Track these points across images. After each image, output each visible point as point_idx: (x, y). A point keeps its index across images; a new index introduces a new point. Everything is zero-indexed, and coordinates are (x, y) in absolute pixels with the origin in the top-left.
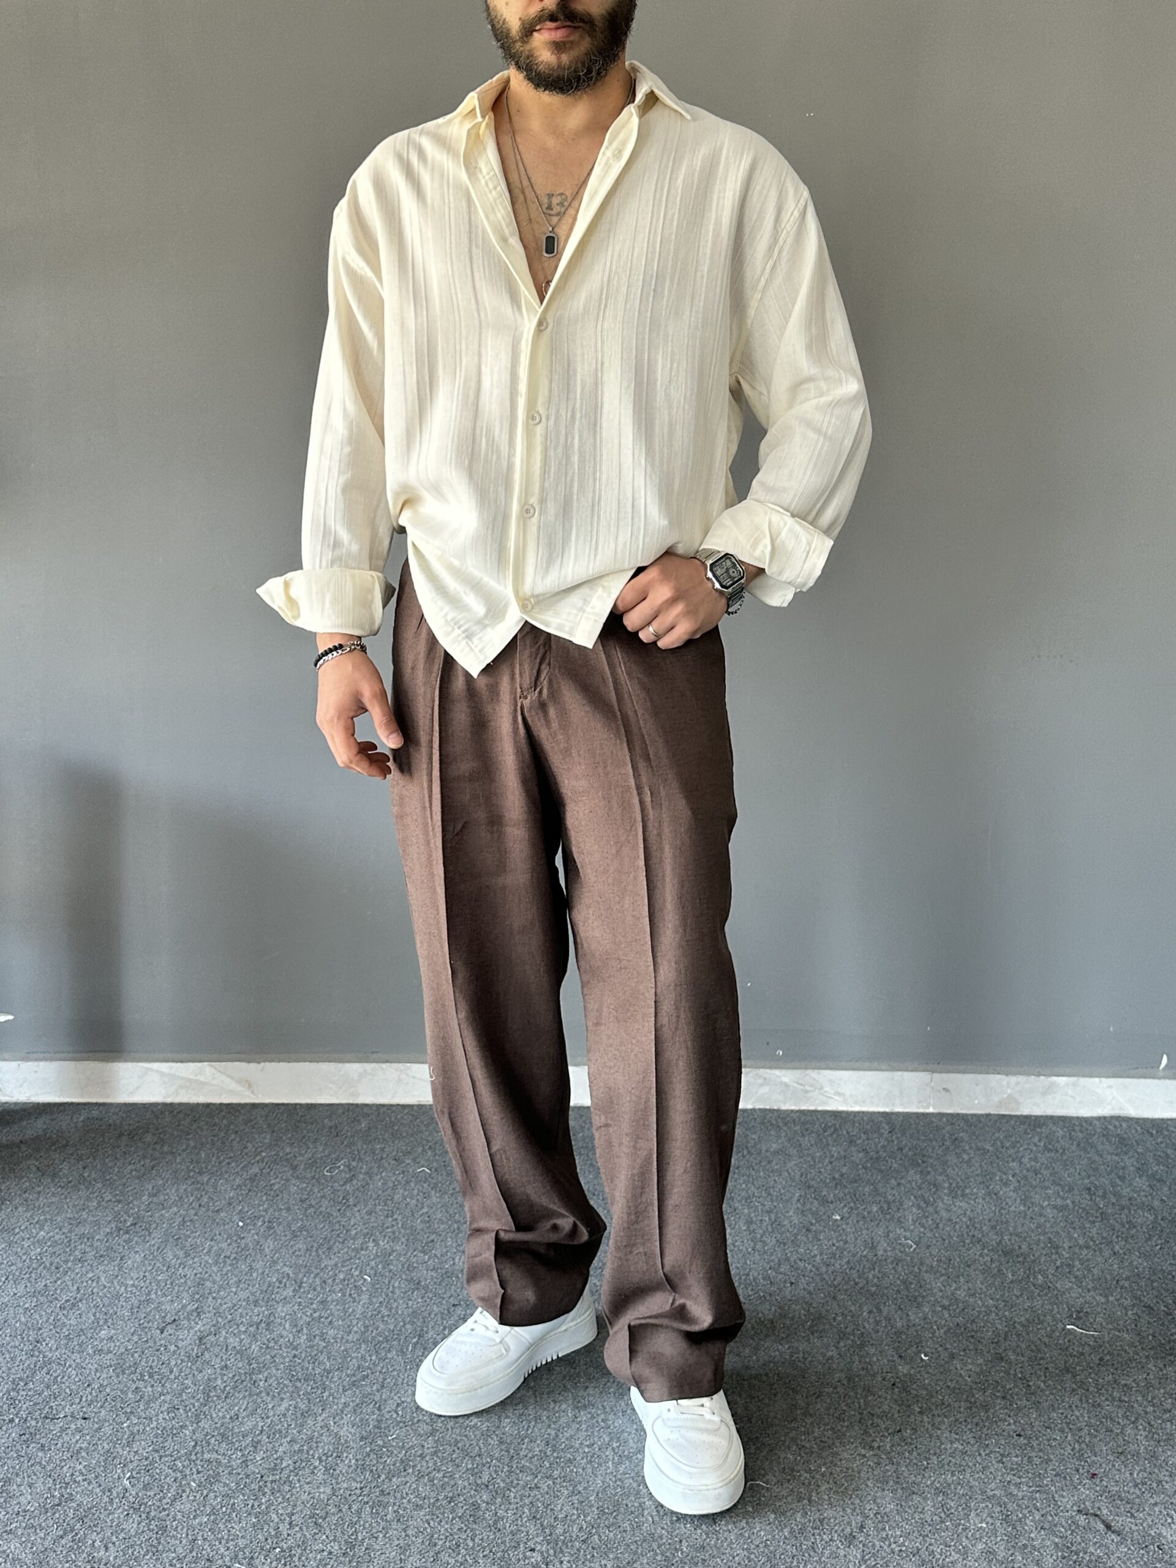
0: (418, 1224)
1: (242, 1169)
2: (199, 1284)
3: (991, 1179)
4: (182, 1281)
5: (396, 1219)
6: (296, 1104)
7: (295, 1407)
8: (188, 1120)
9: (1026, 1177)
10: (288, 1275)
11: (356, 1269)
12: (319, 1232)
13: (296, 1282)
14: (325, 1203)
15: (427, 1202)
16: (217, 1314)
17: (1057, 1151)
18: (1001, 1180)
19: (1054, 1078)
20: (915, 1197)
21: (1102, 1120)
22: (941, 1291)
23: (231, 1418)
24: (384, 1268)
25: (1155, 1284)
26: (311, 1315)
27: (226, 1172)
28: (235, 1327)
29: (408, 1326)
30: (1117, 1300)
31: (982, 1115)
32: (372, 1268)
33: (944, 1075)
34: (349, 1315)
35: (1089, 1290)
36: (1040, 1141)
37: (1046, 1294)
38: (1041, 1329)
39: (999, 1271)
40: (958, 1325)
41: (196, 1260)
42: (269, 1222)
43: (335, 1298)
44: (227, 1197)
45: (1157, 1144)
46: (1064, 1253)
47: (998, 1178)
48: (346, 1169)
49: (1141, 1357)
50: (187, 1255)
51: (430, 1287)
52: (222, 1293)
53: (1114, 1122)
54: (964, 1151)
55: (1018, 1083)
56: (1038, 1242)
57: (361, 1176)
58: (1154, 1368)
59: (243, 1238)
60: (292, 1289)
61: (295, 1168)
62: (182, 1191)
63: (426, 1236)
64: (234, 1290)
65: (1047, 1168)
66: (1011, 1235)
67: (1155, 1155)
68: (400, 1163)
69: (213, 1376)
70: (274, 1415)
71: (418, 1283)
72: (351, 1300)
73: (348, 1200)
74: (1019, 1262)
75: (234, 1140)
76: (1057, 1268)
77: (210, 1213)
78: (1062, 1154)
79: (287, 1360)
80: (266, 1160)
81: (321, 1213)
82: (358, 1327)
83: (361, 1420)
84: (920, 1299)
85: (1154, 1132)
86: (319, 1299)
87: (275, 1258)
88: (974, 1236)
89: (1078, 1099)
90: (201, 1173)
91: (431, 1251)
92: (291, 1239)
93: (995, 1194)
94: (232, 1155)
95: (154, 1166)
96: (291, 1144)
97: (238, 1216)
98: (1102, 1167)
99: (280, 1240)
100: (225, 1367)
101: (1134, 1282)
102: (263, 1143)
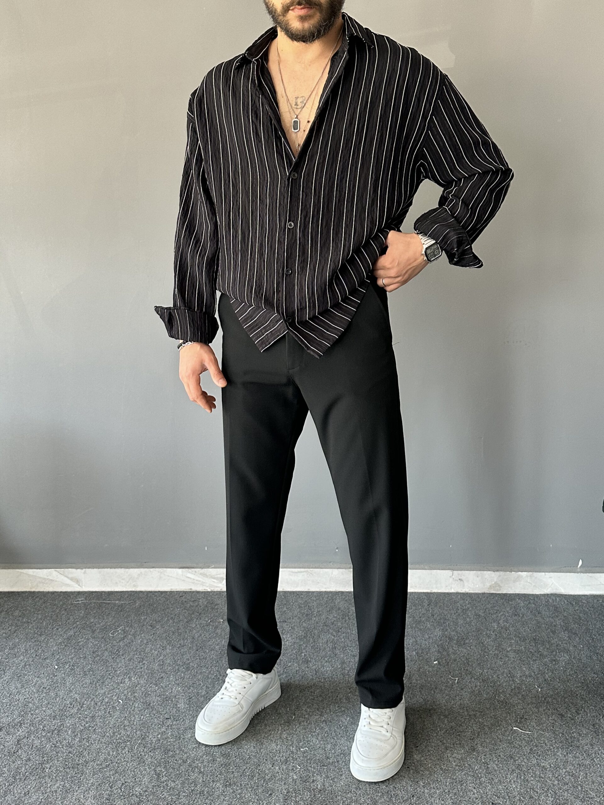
0: (156, 667)
1: (64, 633)
2: (25, 705)
3: (481, 634)
4: (16, 703)
5: (144, 664)
6: (103, 592)
7: (63, 786)
8: (41, 602)
9: (500, 633)
10: (77, 699)
11: (115, 696)
12: (99, 672)
13: (80, 704)
14: (106, 654)
15: (165, 653)
16: (32, 724)
17: (519, 616)
18: (486, 634)
19: (520, 573)
20: (437, 645)
21: (546, 597)
22: (445, 706)
23: (25, 793)
24: (131, 695)
25: (566, 700)
26: (84, 725)
27: (55, 634)
29: (138, 732)
30: (544, 710)
31: (480, 594)
32: (125, 695)
33: (459, 572)
34: (106, 725)
35: (528, 705)
36: (510, 610)
37: (505, 706)
38: (499, 730)
39: (479, 692)
40: (452, 727)
41: (27, 689)
42: (73, 666)
43: (100, 714)
44: (52, 650)
45: (575, 610)
46: (517, 680)
47: (485, 633)
48: (122, 632)
49: (554, 748)
50: (23, 686)
51: (155, 707)
52: (37, 711)
53: (552, 597)
54: (468, 616)
55: (500, 576)
56: (503, 674)
57: (130, 636)
58: (561, 755)
59: (56, 676)
60: (77, 708)
61: (93, 632)
62: (28, 646)
63: (159, 674)
64: (44, 709)
65: (513, 626)
66: (489, 669)
67: (573, 618)
68: (154, 628)
69: (21, 765)
70: (50, 791)
71: (149, 705)
72: (109, 715)
73: (119, 652)
74: (491, 686)
75: (64, 614)
76: (512, 689)
77: (41, 660)
78: (522, 618)
79: (65, 754)
80: (79, 626)
81: (103, 660)
82: (110, 733)
83: (100, 795)
84: (432, 712)
85: (574, 603)
86: (91, 715)
87: (71, 689)
88: (467, 670)
89: (533, 584)
90: (40, 635)
91: (160, 684)
92: (82, 677)
93: (482, 643)
94: (60, 624)
95: (16, 630)
96: (95, 617)
97: (56, 662)
98: (543, 625)
99: (76, 677)
100: (29, 759)
101: (555, 699)
102: (79, 616)
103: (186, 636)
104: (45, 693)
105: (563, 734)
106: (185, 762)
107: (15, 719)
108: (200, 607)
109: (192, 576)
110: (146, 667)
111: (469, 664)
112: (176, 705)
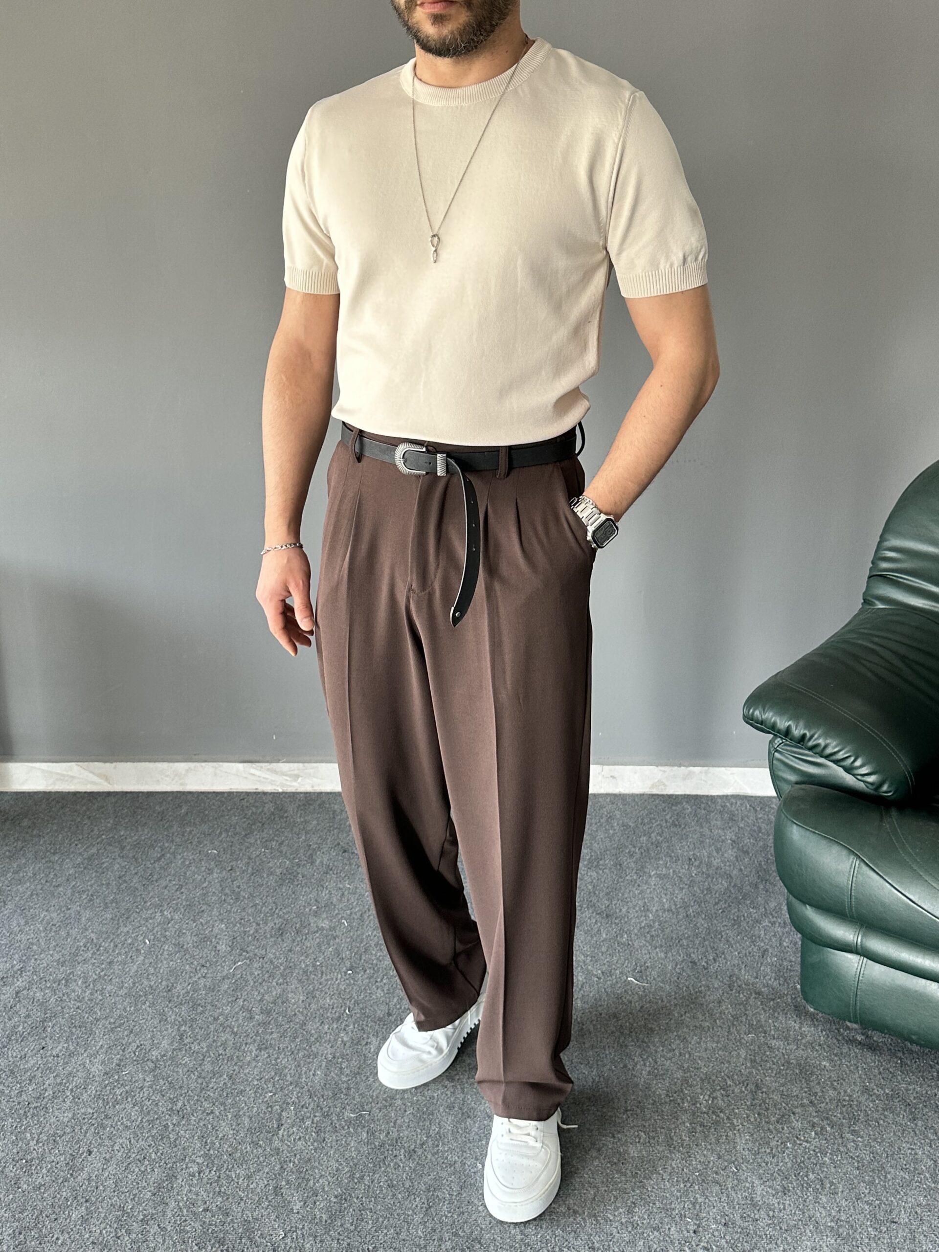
0: (197, 897)
1: (85, 850)
3: (622, 851)
4: (17, 945)
5: (182, 893)
6: (140, 792)
7: (66, 1049)
8: (58, 806)
9: (648, 850)
10: (93, 940)
11: (142, 935)
12: (124, 904)
13: (96, 946)
14: (136, 879)
15: (209, 878)
16: (35, 972)
17: (680, 826)
18: (629, 852)
19: (692, 768)
24: (162, 934)
25: (707, 943)
26: (99, 973)
27: (73, 852)
28: (44, 983)
30: (673, 956)
31: (637, 795)
32: (153, 934)
33: (611, 767)
34: (126, 974)
35: (656, 948)
36: (671, 818)
37: (624, 951)
38: (609, 980)
41: (32, 927)
42: (92, 895)
43: (120, 959)
44: (67, 874)
46: (650, 915)
47: (627, 851)
48: (159, 850)
50: (27, 923)
51: (189, 950)
52: (42, 955)
53: (731, 800)
54: (612, 827)
55: (666, 772)
56: (635, 906)
57: (168, 855)
60: (92, 952)
61: (123, 848)
62: (37, 868)
63: (199, 907)
64: (51, 952)
65: (667, 841)
66: (618, 900)
67: (751, 830)
68: (200, 844)
69: (18, 1024)
70: (51, 1055)
71: (182, 947)
72: (130, 961)
73: (153, 877)
74: (615, 923)
75: (86, 824)
76: (641, 928)
77: (52, 889)
79: (72, 1010)
80: (104, 842)
81: (131, 887)
82: (128, 984)
83: (108, 1059)
85: (759, 809)
86: (108, 960)
87: (87, 926)
89: (709, 783)
90: (54, 854)
92: (102, 911)
93: (620, 865)
94: (81, 837)
95: (23, 847)
96: (126, 828)
97: (71, 890)
98: (708, 841)
99: (95, 910)
100: (28, 1016)
101: (691, 941)
102: (106, 827)
103: (241, 855)
104: (54, 932)
105: (688, 988)
106: (216, 1019)
107: (15, 965)
108: (265, 814)
109: (257, 773)
110: (184, 897)
111: (595, 894)
112: (216, 947)
